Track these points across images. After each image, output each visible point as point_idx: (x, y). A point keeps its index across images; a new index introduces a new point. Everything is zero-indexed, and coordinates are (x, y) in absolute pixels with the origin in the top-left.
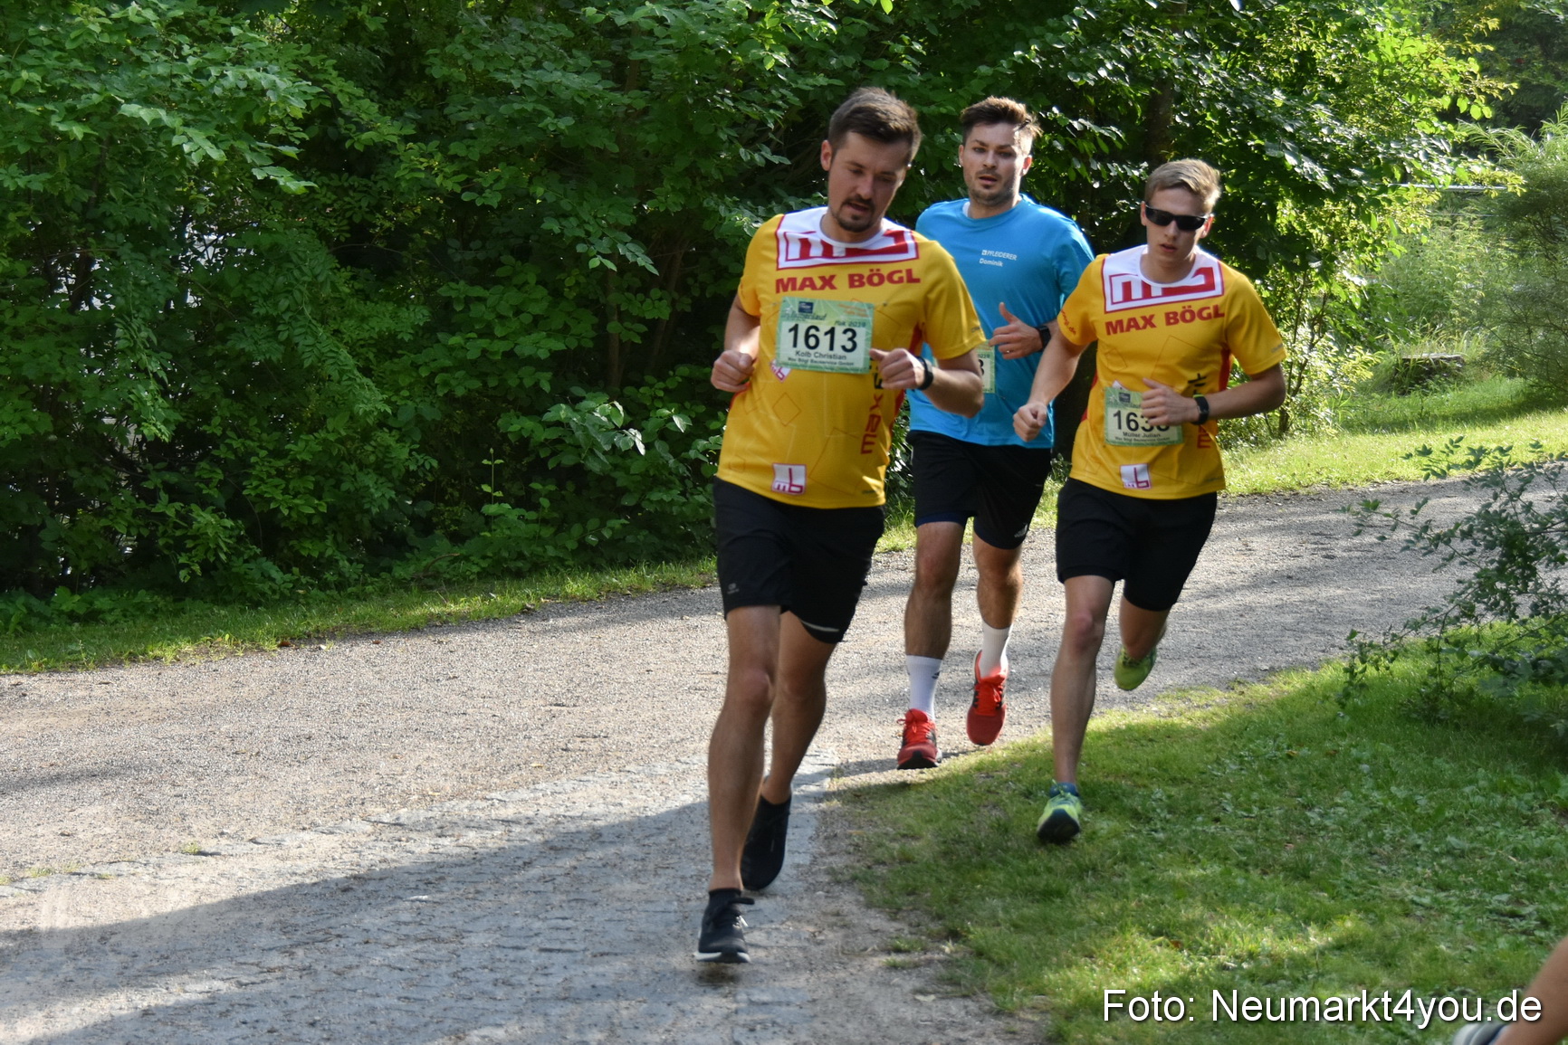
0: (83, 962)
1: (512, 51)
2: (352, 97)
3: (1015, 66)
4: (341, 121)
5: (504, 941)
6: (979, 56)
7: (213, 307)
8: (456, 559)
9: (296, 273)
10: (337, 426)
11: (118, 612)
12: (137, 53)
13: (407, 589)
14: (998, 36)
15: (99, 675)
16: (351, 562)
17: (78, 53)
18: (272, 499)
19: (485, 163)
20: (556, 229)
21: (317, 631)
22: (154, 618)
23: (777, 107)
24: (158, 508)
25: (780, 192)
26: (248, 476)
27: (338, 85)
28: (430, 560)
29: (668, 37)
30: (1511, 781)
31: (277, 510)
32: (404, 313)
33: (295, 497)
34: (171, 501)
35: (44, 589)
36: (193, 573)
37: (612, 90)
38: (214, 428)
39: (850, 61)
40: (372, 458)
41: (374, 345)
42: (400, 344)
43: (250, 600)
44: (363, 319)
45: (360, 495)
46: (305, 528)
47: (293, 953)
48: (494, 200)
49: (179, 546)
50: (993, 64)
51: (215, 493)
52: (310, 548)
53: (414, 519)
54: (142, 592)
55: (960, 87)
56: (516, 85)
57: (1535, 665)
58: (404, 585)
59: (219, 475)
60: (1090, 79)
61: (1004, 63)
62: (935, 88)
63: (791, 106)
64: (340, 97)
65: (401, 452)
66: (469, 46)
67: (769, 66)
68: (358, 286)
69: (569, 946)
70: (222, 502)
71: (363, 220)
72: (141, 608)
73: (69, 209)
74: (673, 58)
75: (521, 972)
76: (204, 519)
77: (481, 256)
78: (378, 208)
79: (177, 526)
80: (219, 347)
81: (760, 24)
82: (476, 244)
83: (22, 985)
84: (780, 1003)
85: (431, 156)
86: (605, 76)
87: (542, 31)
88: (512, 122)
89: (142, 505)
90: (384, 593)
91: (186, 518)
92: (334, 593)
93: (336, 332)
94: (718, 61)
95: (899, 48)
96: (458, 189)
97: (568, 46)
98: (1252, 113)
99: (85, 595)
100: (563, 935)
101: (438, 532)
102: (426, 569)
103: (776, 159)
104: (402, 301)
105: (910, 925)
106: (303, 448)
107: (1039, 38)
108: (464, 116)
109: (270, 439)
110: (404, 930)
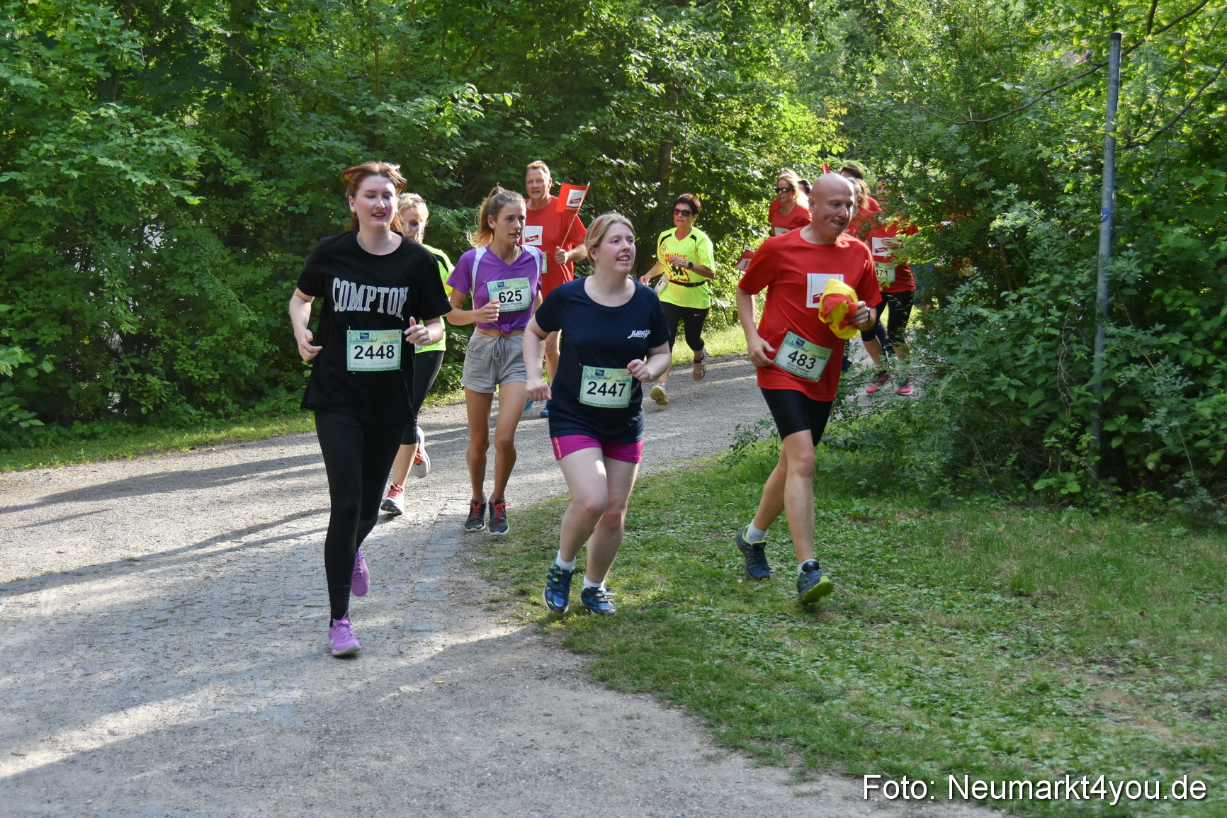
0: (62, 620)
1: (312, 130)
2: (226, 157)
3: (583, 134)
4: (222, 170)
5: (287, 602)
6: (563, 128)
7: (156, 270)
8: (290, 401)
9: (202, 251)
10: (224, 331)
11: (106, 433)
12: (107, 133)
13: (262, 417)
14: (572, 118)
15: (92, 466)
16: (234, 402)
17: (76, 134)
18: (189, 371)
19: (301, 191)
20: (339, 223)
21: (212, 440)
22: (126, 436)
23: (455, 159)
24: (129, 376)
25: (458, 202)
26: (176, 359)
27: (218, 150)
28: (275, 401)
29: (394, 122)
30: (830, 503)
31: (192, 377)
32: (259, 270)
33: (202, 369)
34: (135, 372)
35: (66, 422)
36: (149, 410)
37: (367, 151)
38: (158, 333)
39: (493, 132)
40: (244, 348)
41: (245, 287)
42: (258, 287)
43: (178, 425)
44: (238, 275)
45: (238, 366)
46: (209, 386)
47: (173, 612)
48: (305, 210)
49: (140, 395)
50: (570, 133)
51: (160, 369)
52: (211, 397)
53: (267, 380)
54: (120, 423)
55: (554, 145)
56: (315, 148)
57: (845, 442)
58: (260, 415)
59: (161, 360)
60: (621, 138)
61: (575, 132)
62: (539, 146)
63: (463, 157)
64: (221, 158)
65: (260, 344)
66: (288, 127)
67: (449, 134)
68: (235, 257)
69: (320, 604)
70: (164, 373)
71: (237, 223)
72: (119, 431)
73: (78, 220)
74: (397, 133)
75: (292, 618)
76: (153, 380)
77: (301, 239)
78: (243, 216)
79: (139, 385)
80: (160, 291)
81: (442, 114)
82: (298, 233)
83: (27, 633)
84: (426, 631)
85: (271, 187)
86: (363, 144)
87: (327, 120)
88: (314, 169)
89: (120, 376)
90: (250, 419)
91: (145, 381)
92: (224, 420)
93: (224, 281)
94: (422, 135)
95: (519, 125)
96: (285, 205)
97: (341, 127)
98: (713, 156)
99: (90, 425)
100: (317, 598)
101: (281, 386)
102: (273, 406)
103: (455, 184)
104: (258, 265)
105: (502, 588)
106: (205, 343)
107: (594, 118)
108: (288, 166)
109: (188, 340)
110: (235, 598)
